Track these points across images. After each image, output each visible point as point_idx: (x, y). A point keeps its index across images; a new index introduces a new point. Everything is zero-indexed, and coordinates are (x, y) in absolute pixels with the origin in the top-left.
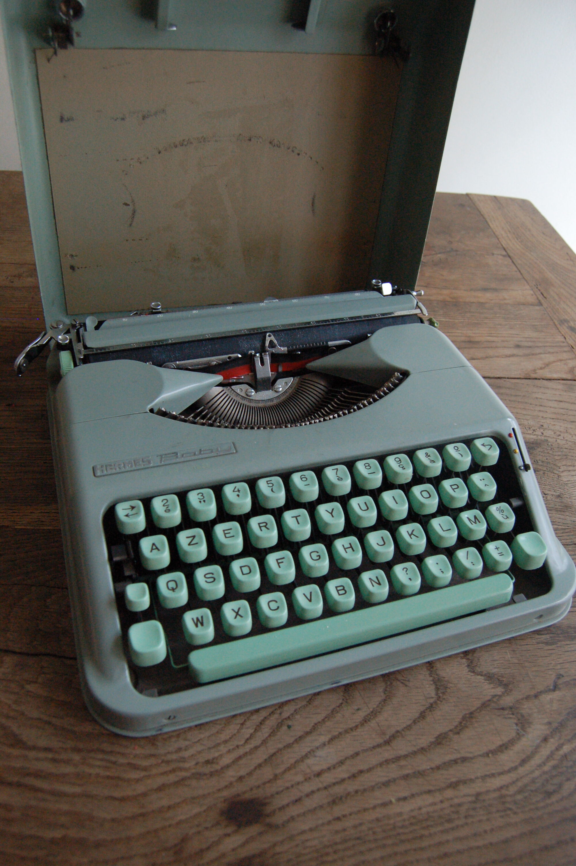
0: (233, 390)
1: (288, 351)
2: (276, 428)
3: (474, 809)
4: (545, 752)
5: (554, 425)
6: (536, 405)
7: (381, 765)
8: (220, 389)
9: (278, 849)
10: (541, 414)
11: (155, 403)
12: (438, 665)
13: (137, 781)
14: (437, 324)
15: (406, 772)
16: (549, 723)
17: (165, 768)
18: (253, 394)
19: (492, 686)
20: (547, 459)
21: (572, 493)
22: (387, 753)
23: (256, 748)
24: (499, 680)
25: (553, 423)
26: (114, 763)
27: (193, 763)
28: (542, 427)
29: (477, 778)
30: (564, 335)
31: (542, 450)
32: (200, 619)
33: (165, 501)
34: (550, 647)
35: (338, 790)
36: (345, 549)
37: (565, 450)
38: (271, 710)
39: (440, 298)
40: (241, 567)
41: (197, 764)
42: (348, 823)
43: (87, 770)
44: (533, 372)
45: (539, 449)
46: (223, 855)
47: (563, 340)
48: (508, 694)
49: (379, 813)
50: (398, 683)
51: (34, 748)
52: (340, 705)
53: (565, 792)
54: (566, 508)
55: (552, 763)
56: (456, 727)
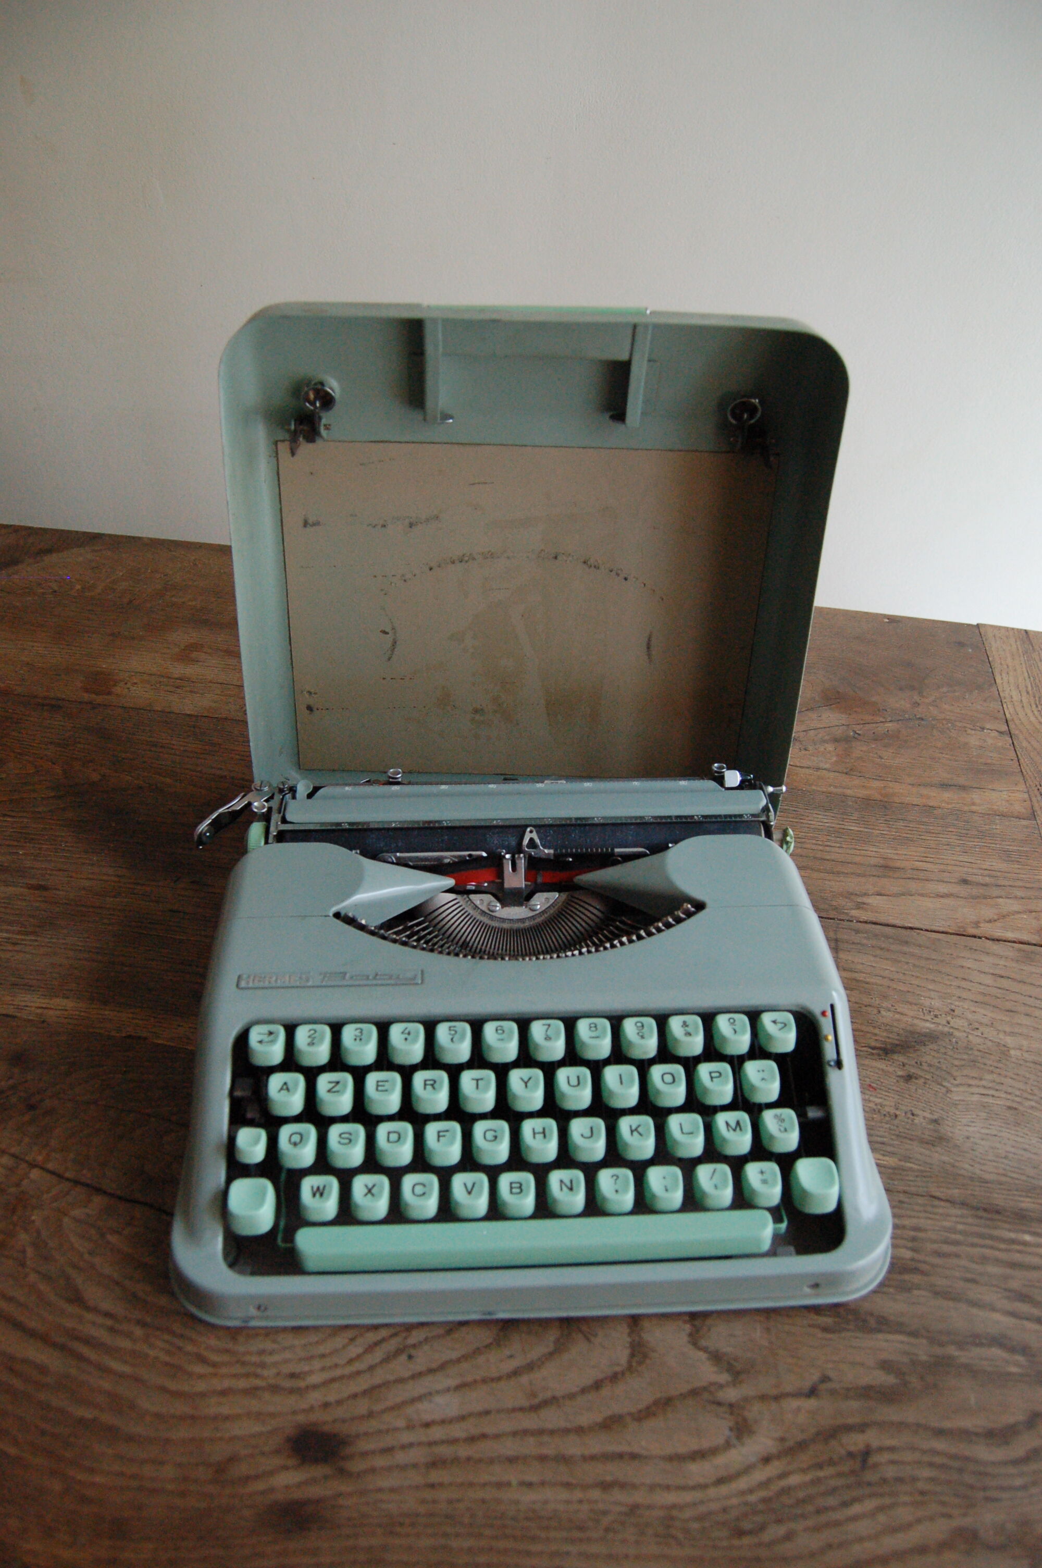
0: (470, 900)
1: (554, 855)
2: (488, 958)
3: (623, 1523)
4: (759, 1475)
5: (975, 1012)
6: (957, 978)
7: (515, 1434)
8: (451, 896)
9: (341, 1501)
10: (958, 992)
11: (346, 905)
12: (646, 1324)
13: (201, 1376)
15: (545, 1451)
16: (782, 1439)
17: (237, 1369)
18: (498, 908)
19: (715, 1369)
20: (939, 1062)
21: (960, 1120)
22: (529, 1422)
23: (358, 1373)
24: (729, 1364)
25: (973, 1009)
26: (180, 1349)
27: (274, 1371)
28: (952, 1013)
29: (643, 1484)
31: (936, 1048)
32: (321, 1188)
33: (312, 1032)
34: (829, 1336)
35: (445, 1451)
36: (534, 1134)
37: (976, 1053)
38: (392, 1331)
39: (862, 793)
40: (389, 1133)
41: (278, 1374)
42: (443, 1495)
43: (146, 1349)
44: (974, 925)
45: (931, 1046)
46: (272, 1490)
48: (734, 1385)
49: (488, 1494)
50: (580, 1335)
51: (95, 1310)
52: (488, 1346)
53: (766, 1536)
54: (939, 1140)
55: (763, 1494)
56: (640, 1411)
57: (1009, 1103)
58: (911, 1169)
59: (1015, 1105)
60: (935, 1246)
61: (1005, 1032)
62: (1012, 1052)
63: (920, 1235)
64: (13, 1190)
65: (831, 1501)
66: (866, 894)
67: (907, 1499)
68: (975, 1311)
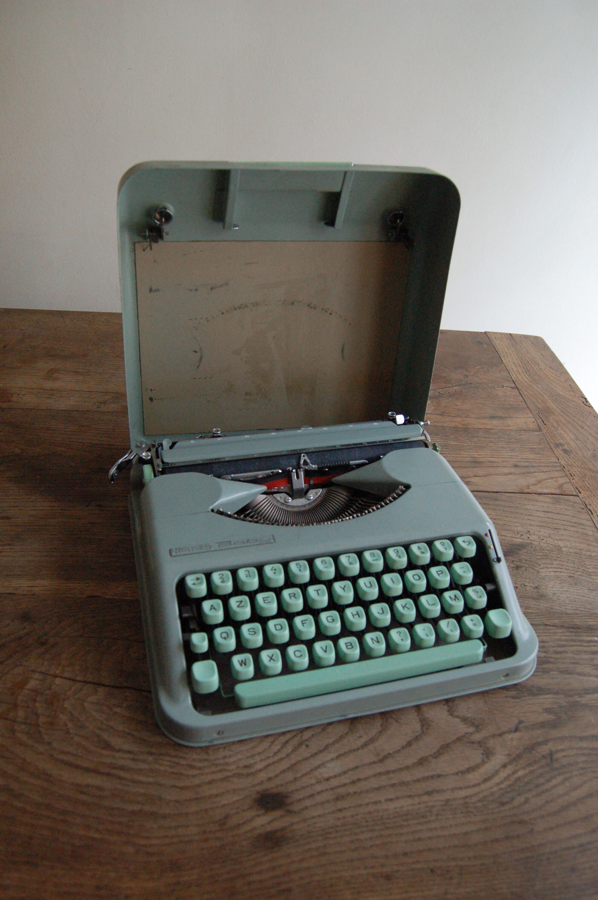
0: (274, 497)
1: (318, 468)
3: (444, 810)
4: (503, 774)
5: (539, 531)
6: (526, 515)
7: (375, 776)
8: (264, 496)
9: (295, 827)
10: (528, 522)
11: (215, 505)
12: (424, 709)
13: (194, 776)
14: (439, 448)
15: (393, 782)
16: (509, 755)
17: (214, 769)
18: (290, 501)
19: (466, 726)
20: (530, 558)
21: (548, 585)
22: (379, 768)
23: (282, 759)
24: (472, 722)
25: (538, 530)
26: (178, 764)
27: (235, 766)
28: (528, 532)
29: (448, 789)
30: (557, 456)
31: (526, 551)
32: (244, 660)
33: (221, 575)
34: (516, 700)
35: (342, 791)
36: (353, 615)
37: (546, 551)
38: (294, 734)
39: (452, 425)
40: (275, 625)
41: (238, 767)
42: (347, 814)
43: (157, 767)
44: (527, 488)
45: (523, 551)
46: (254, 829)
47: (557, 460)
48: (478, 732)
49: (371, 808)
50: (393, 720)
51: (120, 750)
52: (347, 733)
53: (516, 803)
54: (541, 597)
55: (507, 783)
56: (435, 753)
57: (569, 575)
58: (531, 613)
59: (572, 575)
60: (554, 649)
61: (557, 539)
62: (563, 549)
63: (546, 644)
64: (48, 692)
65: (541, 780)
66: (469, 477)
67: (577, 773)
68: (581, 678)
